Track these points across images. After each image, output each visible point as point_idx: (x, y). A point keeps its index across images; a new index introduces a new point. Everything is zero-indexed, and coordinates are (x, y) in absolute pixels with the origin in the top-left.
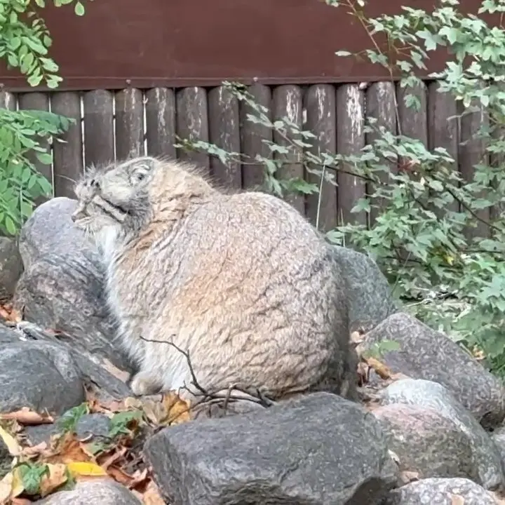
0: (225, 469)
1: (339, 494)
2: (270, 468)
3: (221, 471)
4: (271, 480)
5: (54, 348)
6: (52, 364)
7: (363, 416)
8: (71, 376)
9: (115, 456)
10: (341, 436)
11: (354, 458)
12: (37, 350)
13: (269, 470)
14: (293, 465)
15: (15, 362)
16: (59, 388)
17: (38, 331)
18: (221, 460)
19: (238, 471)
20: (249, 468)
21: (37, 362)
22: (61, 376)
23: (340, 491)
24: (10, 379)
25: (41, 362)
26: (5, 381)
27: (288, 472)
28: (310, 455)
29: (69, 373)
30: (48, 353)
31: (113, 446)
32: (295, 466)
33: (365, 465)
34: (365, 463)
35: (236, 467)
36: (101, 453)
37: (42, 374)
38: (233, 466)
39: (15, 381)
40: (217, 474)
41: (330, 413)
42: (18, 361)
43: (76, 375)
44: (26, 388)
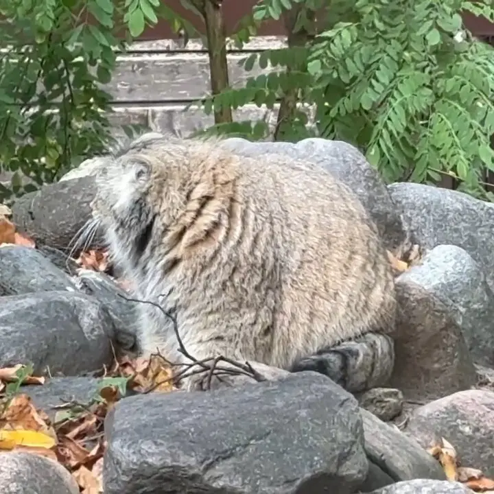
0: (140, 451)
1: (277, 489)
2: (193, 454)
3: (134, 453)
4: (190, 467)
6: (76, 320)
8: (96, 333)
10: (299, 422)
11: (306, 449)
12: (62, 303)
13: (192, 456)
14: (226, 451)
15: (29, 313)
16: (72, 345)
17: (96, 282)
18: (140, 441)
19: (153, 454)
20: (167, 451)
21: (55, 314)
22: (84, 333)
23: (278, 486)
24: (12, 332)
25: (61, 315)
26: (8, 334)
27: (217, 460)
28: (252, 442)
29: (93, 330)
30: (75, 306)
31: (83, 415)
32: (229, 453)
33: (316, 458)
34: (317, 456)
35: (154, 449)
36: (67, 421)
37: (55, 329)
38: (150, 448)
39: (18, 334)
40: (129, 456)
42: (33, 312)
43: (103, 332)
44: (28, 344)
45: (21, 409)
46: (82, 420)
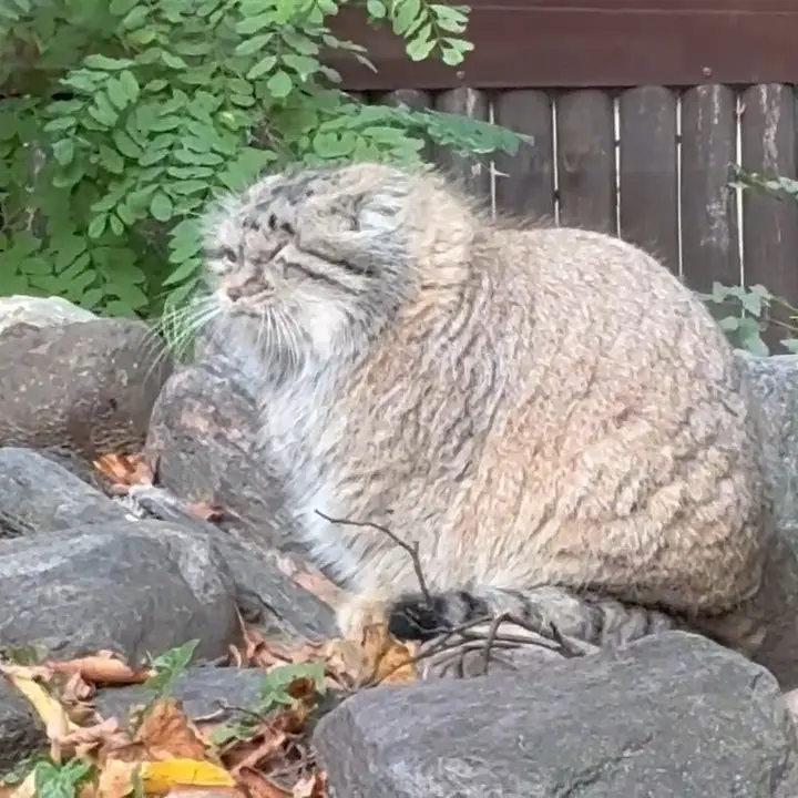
0: (445, 778)
2: (537, 777)
3: (436, 780)
5: (181, 536)
6: (174, 569)
7: (750, 681)
8: (212, 591)
9: (263, 750)
10: (695, 718)
11: (718, 763)
12: (146, 539)
13: (536, 782)
14: (588, 771)
15: (97, 561)
16: (181, 613)
17: (166, 504)
18: (440, 759)
19: (469, 782)
20: (492, 775)
21: (142, 561)
22: (191, 592)
24: (78, 594)
25: (151, 561)
26: (71, 598)
27: (576, 786)
28: (627, 753)
29: (206, 587)
30: (169, 545)
31: (261, 729)
32: (593, 774)
33: (738, 777)
34: (738, 773)
35: (469, 772)
36: (234, 743)
37: (148, 587)
38: (461, 771)
39: (89, 598)
40: (428, 787)
41: (682, 672)
42: (103, 558)
43: (222, 591)
44: (110, 615)
45: (164, 723)
46: (259, 740)
